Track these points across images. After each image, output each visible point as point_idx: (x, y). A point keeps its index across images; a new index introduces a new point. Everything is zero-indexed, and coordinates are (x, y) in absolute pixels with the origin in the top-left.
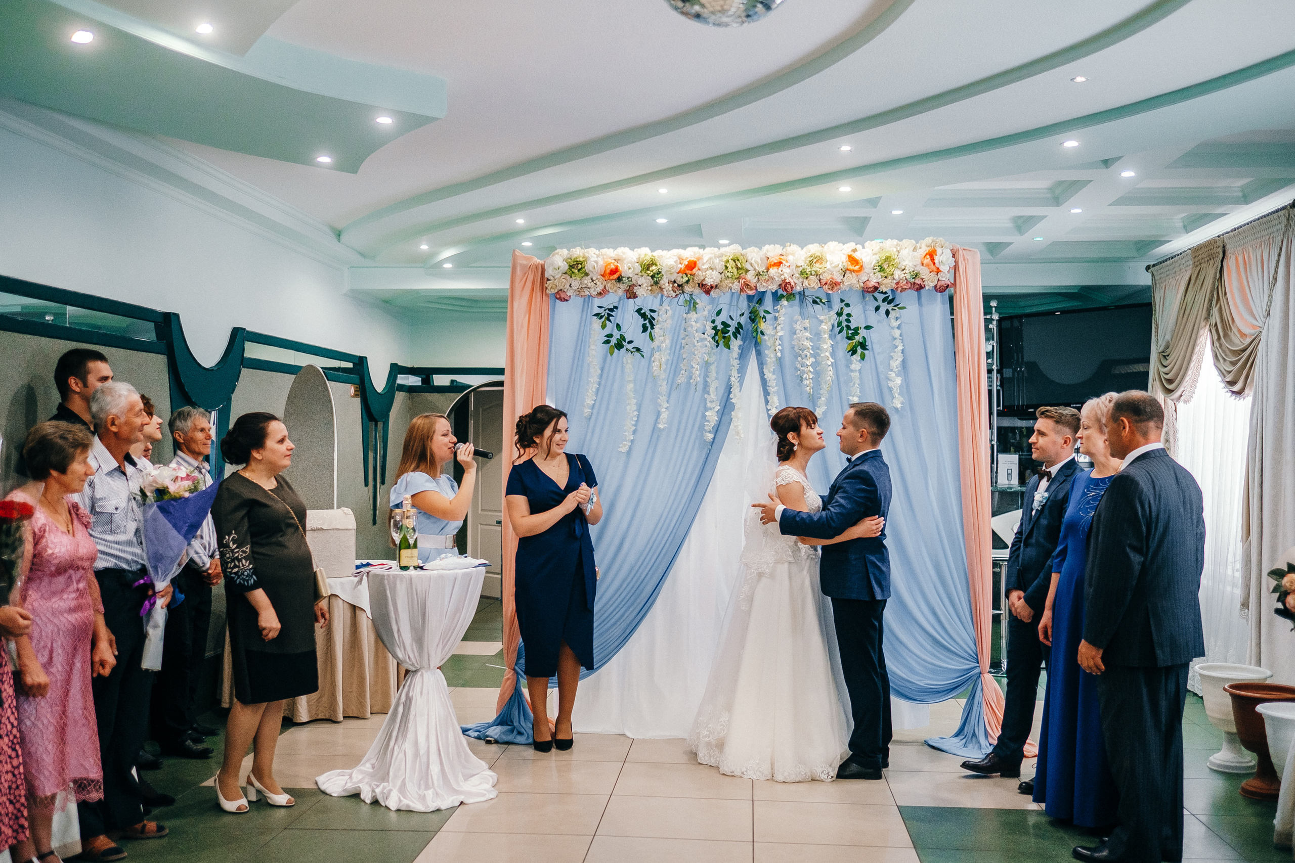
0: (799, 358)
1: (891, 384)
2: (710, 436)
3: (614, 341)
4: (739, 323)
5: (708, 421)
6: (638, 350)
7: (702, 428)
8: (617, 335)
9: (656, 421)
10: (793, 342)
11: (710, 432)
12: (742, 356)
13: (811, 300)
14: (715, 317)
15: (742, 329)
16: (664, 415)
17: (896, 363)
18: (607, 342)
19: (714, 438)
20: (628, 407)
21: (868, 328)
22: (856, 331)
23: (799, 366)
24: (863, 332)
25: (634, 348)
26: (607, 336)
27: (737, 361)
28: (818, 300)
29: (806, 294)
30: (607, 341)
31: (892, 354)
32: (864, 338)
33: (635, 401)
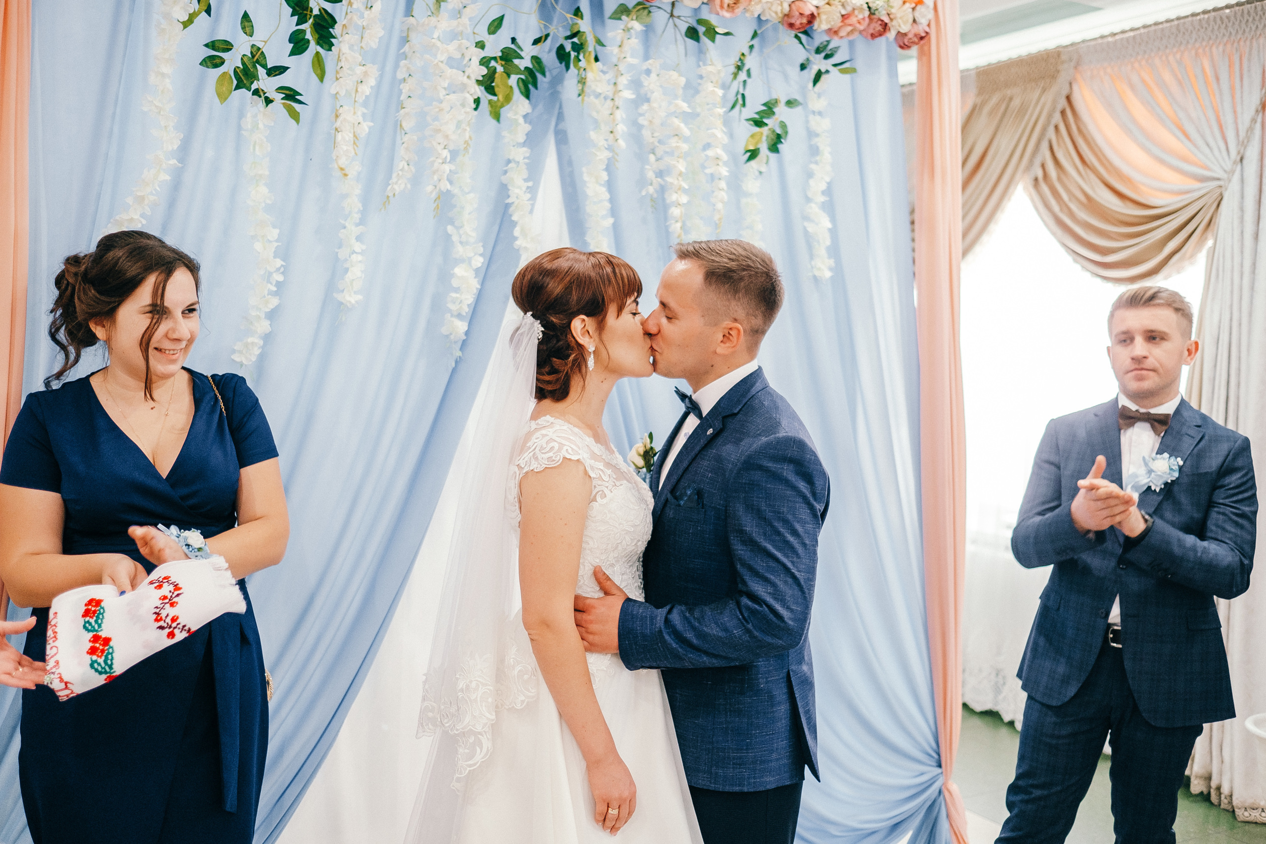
0: (652, 158)
1: (811, 228)
2: (461, 327)
3: (233, 60)
4: (536, 59)
5: (457, 290)
6: (291, 95)
7: (438, 306)
8: (242, 46)
9: (331, 287)
10: (642, 121)
11: (459, 316)
12: (532, 141)
13: (684, 27)
14: (484, 35)
15: (544, 74)
16: (356, 272)
17: (818, 186)
18: (213, 62)
19: (467, 333)
20: (258, 246)
21: (790, 103)
22: (769, 108)
23: (650, 175)
24: (781, 112)
25: (281, 89)
26: (212, 45)
27: (524, 151)
28: (701, 29)
29: (676, 13)
30: (211, 58)
31: (813, 166)
32: (783, 125)
33: (274, 233)
